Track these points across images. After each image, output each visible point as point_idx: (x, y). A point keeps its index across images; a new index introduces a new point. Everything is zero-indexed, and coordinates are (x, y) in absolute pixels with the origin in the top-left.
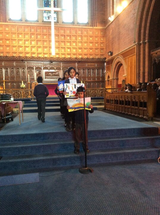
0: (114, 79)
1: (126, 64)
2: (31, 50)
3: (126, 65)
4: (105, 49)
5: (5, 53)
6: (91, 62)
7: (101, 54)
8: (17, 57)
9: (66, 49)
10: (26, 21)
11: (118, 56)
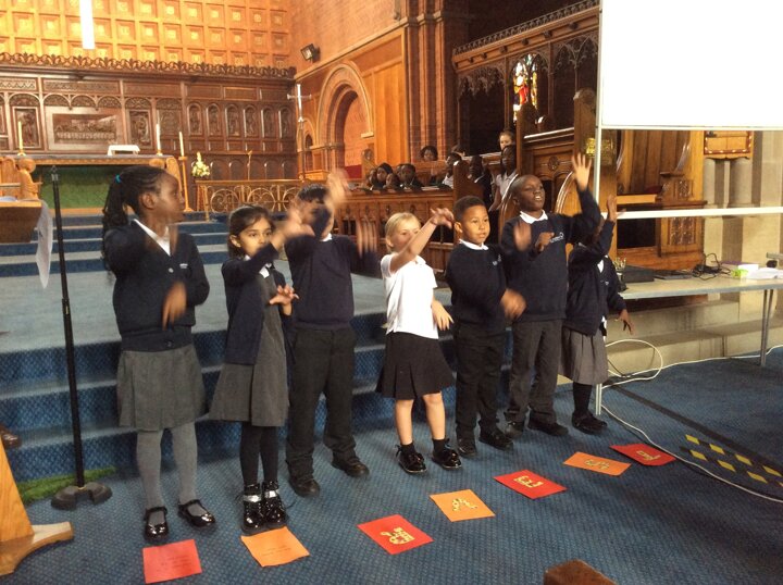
0: (329, 149)
1: (371, 93)
3: (371, 96)
4: (290, 36)
6: (240, 83)
7: (277, 52)
9: (138, 26)
11: (341, 62)
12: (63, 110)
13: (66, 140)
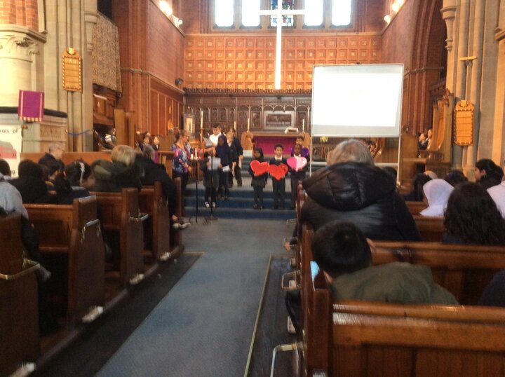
2: (246, 77)
5: (204, 83)
8: (222, 90)
9: (306, 74)
10: (242, 27)
12: (271, 112)
13: (271, 125)
